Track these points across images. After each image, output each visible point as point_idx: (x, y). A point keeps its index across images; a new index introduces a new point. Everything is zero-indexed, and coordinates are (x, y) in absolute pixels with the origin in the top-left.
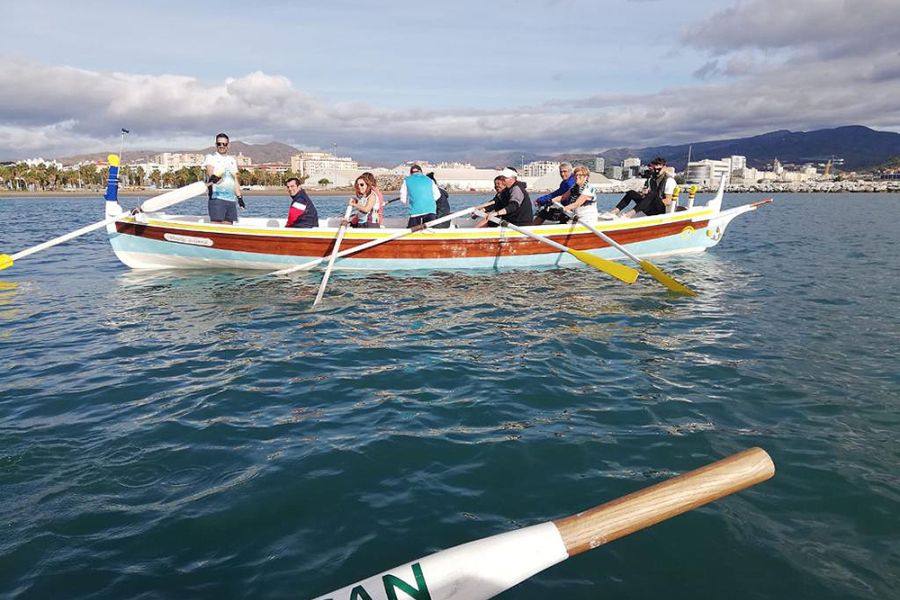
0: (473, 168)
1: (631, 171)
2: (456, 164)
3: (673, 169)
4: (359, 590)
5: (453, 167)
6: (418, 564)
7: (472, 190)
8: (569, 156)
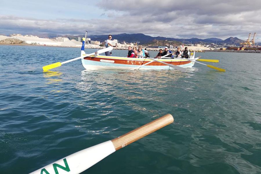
0: (38, 37)
1: (88, 42)
2: (32, 36)
3: (100, 42)
4: (44, 170)
5: (31, 37)
6: (65, 159)
7: (45, 45)
8: (67, 36)
